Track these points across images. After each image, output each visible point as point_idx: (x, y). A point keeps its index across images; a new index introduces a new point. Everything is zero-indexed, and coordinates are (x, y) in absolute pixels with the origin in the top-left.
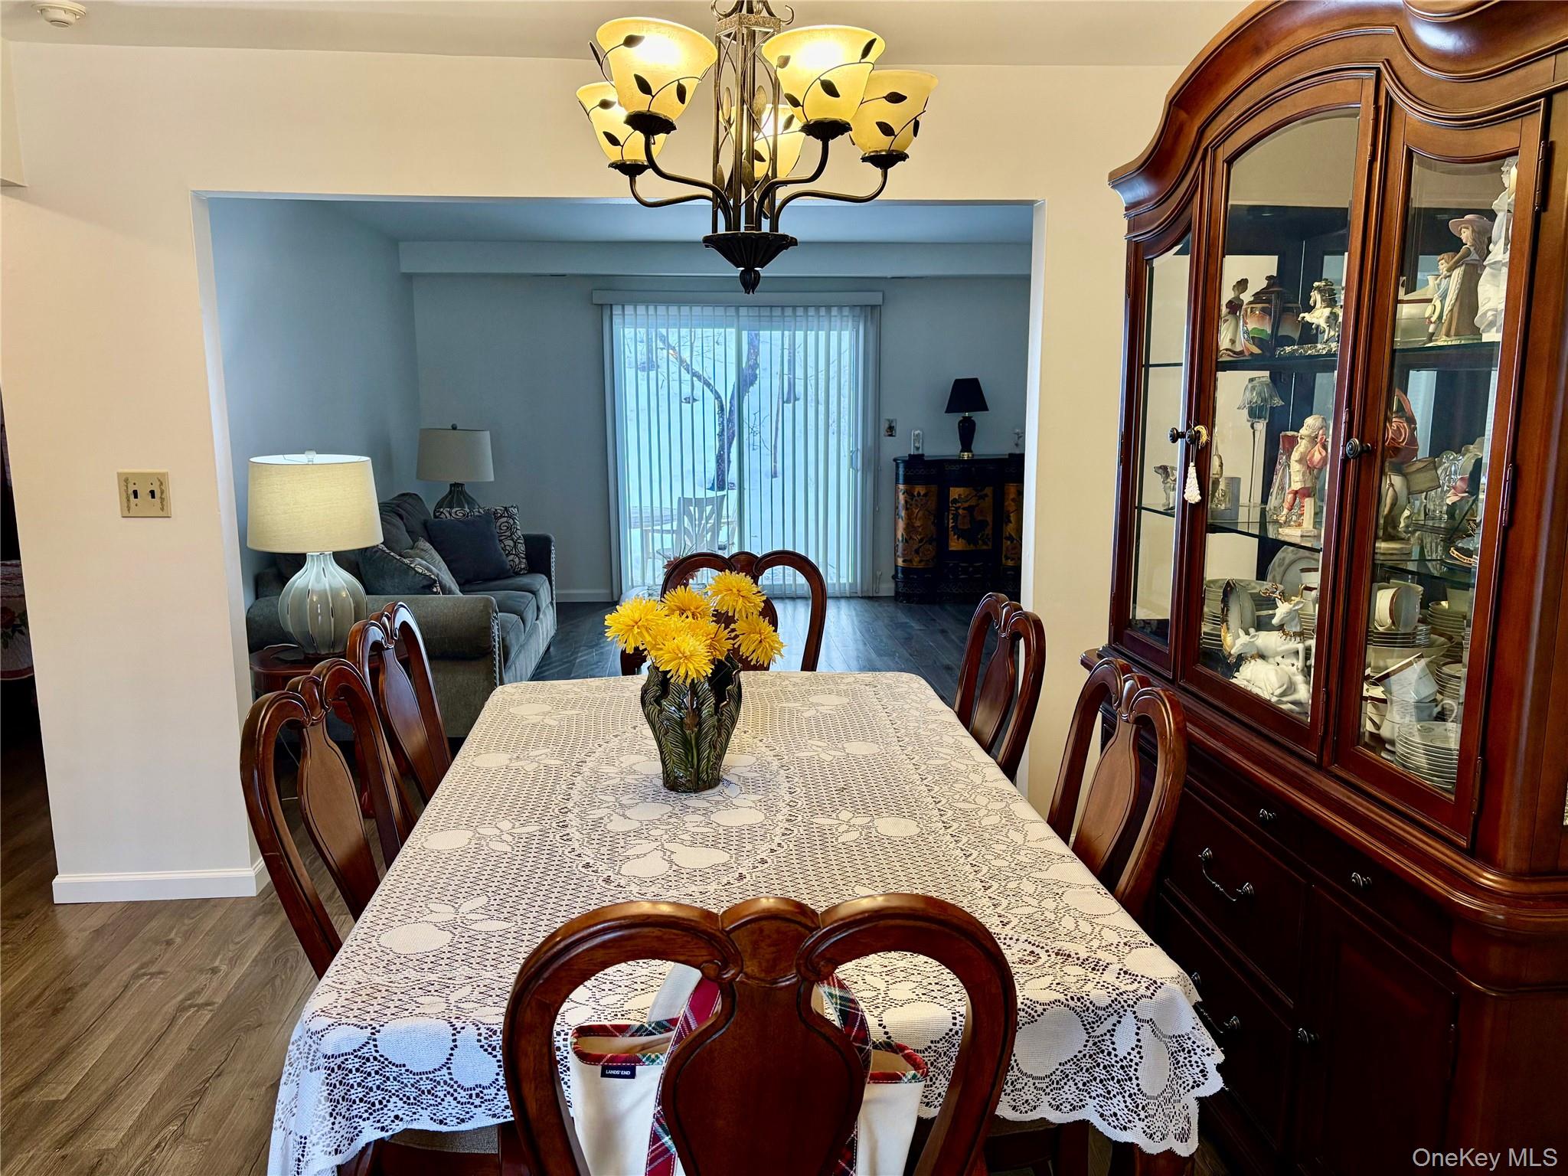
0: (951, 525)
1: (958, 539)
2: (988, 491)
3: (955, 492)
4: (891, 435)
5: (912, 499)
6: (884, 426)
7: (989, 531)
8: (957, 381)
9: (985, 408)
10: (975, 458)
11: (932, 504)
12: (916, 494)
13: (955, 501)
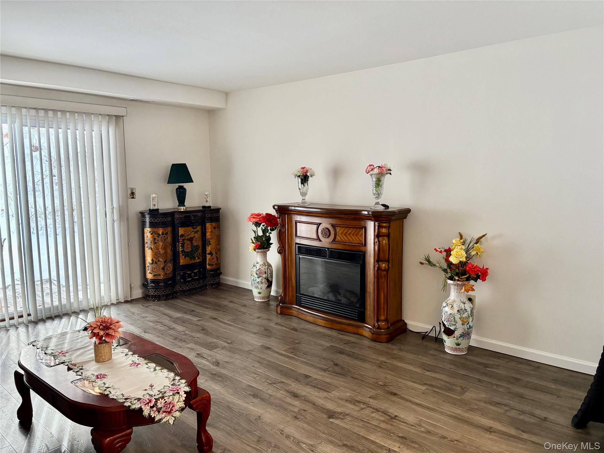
0: (180, 250)
1: (185, 258)
2: (199, 228)
3: (181, 231)
4: (133, 198)
5: (158, 237)
6: (129, 192)
7: (200, 251)
8: (173, 165)
9: (190, 180)
10: (187, 210)
11: (169, 239)
12: (160, 233)
13: (182, 235)
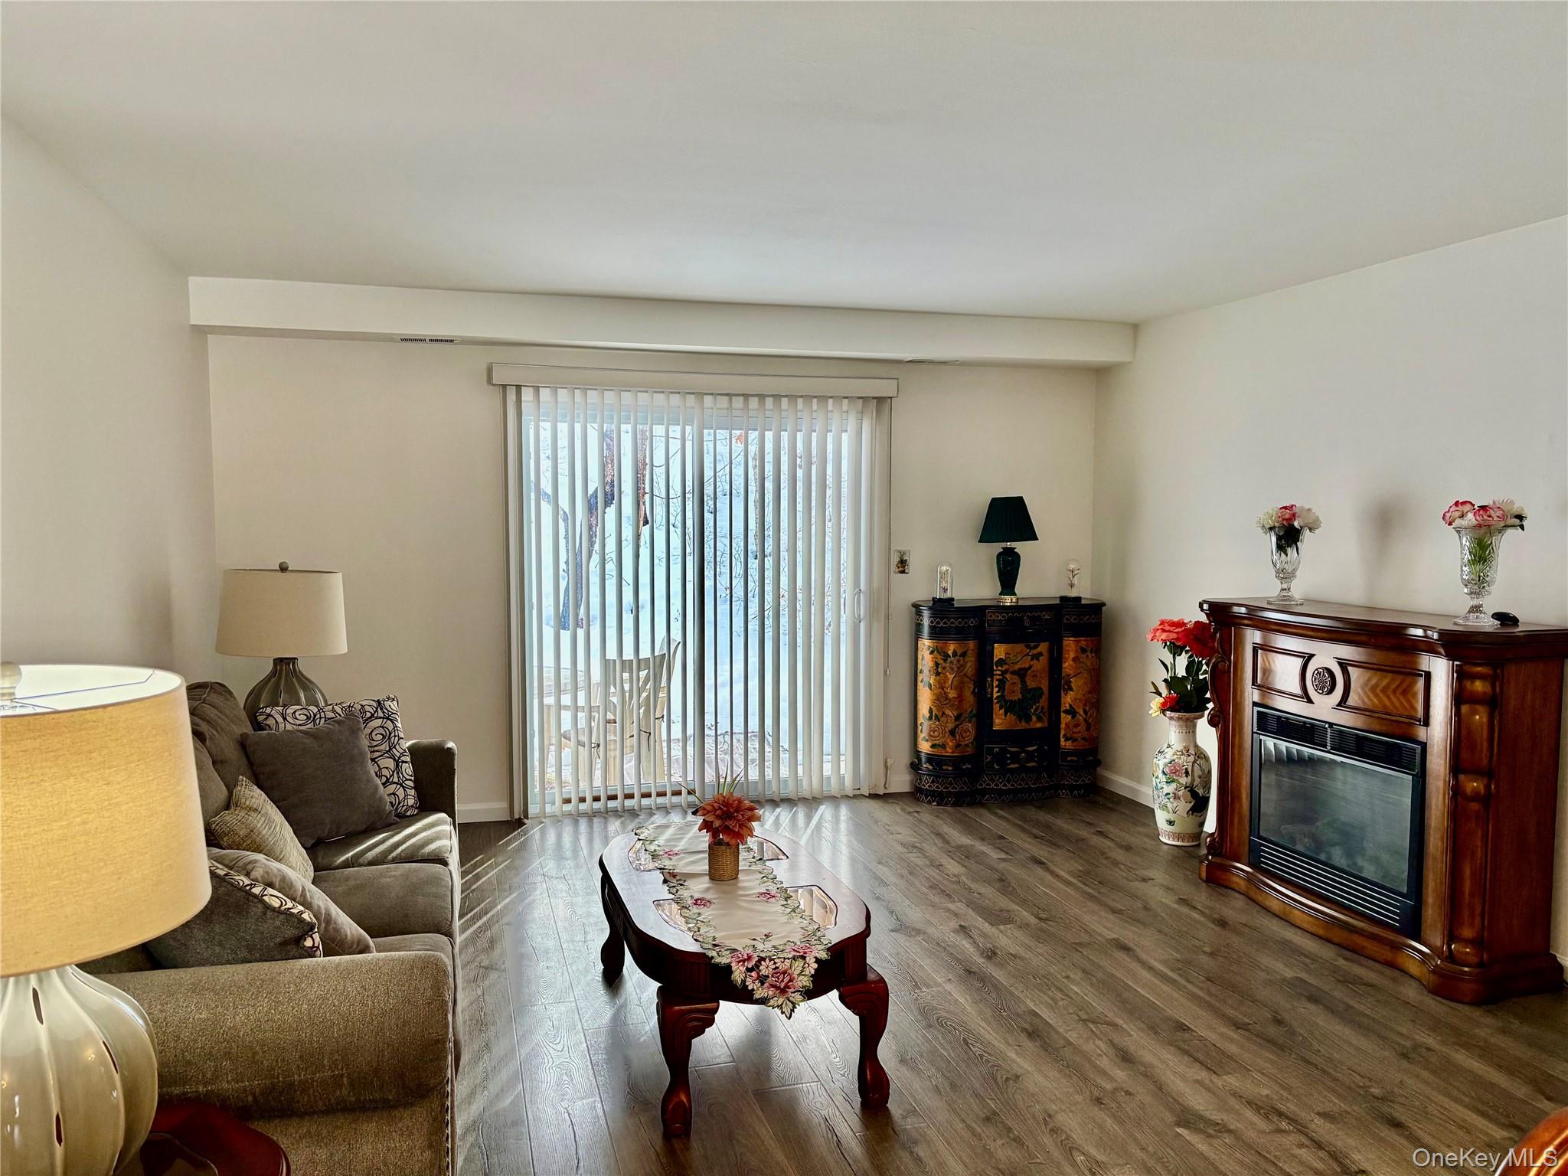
0: (995, 696)
1: (1006, 715)
2: (1043, 647)
3: (999, 651)
4: (903, 572)
5: (945, 661)
6: (895, 559)
7: (1044, 702)
8: (994, 500)
9: (1032, 536)
10: (1021, 603)
11: (970, 667)
12: (950, 653)
13: (1001, 662)
